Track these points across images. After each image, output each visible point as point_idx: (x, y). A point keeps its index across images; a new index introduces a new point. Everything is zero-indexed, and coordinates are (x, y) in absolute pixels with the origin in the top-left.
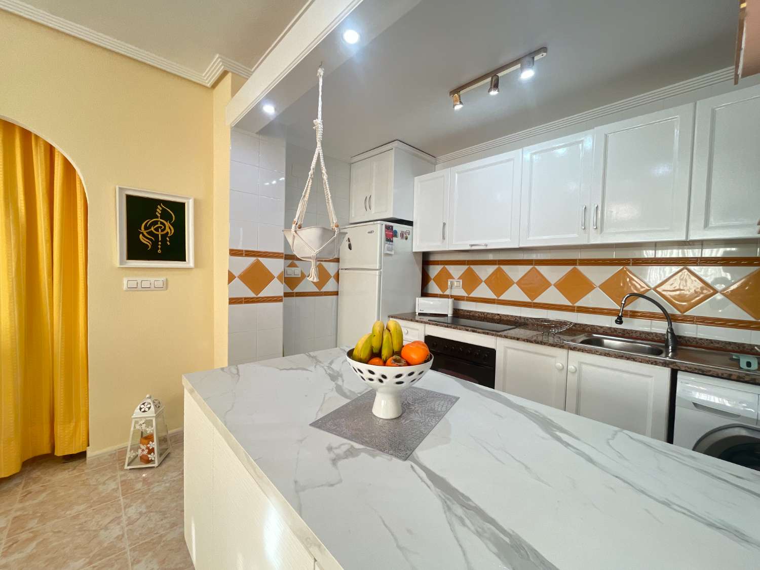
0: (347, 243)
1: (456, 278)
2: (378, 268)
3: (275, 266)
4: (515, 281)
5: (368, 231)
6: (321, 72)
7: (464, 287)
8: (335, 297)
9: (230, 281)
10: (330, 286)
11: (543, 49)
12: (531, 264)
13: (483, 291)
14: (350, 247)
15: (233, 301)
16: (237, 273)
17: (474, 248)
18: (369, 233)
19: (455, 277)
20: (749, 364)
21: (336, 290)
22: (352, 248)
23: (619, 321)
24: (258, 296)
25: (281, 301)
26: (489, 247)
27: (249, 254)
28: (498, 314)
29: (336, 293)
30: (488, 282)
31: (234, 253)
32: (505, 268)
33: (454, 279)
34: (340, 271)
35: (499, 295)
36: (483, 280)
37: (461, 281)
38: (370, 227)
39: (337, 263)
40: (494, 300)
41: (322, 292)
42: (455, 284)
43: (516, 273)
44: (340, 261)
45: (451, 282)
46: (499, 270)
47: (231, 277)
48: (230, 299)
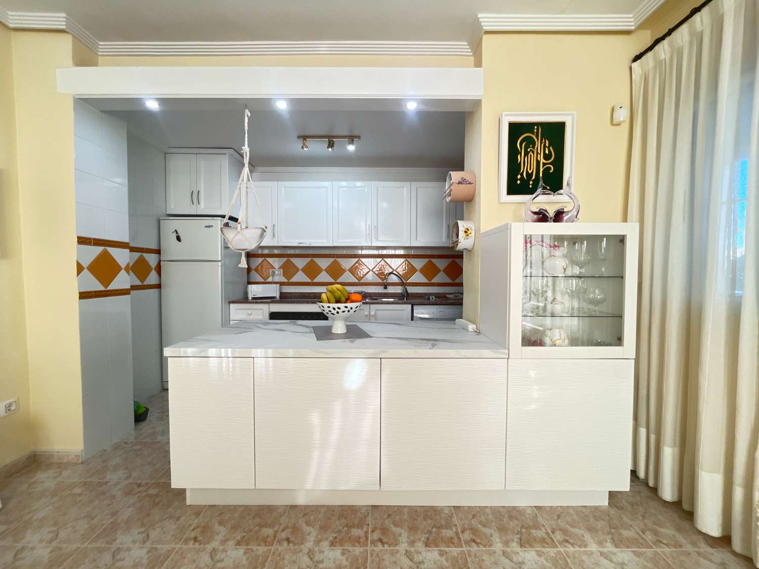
0: (175, 235)
1: (277, 268)
2: (220, 259)
3: (122, 257)
4: (324, 269)
5: (205, 225)
6: (247, 113)
7: (285, 275)
8: (157, 290)
9: (78, 273)
10: (152, 279)
11: (359, 137)
12: (333, 257)
13: (300, 277)
14: (179, 239)
15: (84, 296)
16: (85, 264)
17: (300, 245)
18: (206, 227)
19: (275, 267)
20: (432, 299)
21: (157, 283)
22: (182, 238)
23: (386, 288)
24: (107, 289)
25: (129, 293)
26: (312, 245)
27: (97, 242)
28: (313, 293)
29: (159, 286)
30: (304, 270)
31: (82, 241)
32: (316, 260)
33: (275, 268)
34: (162, 263)
35: (312, 279)
36: (300, 269)
37: (282, 270)
38: (209, 221)
39: (157, 255)
40: (309, 283)
41: (144, 285)
42: (277, 272)
43: (324, 263)
44: (161, 252)
45: (273, 272)
46: (312, 261)
47: (80, 269)
48: (80, 293)
